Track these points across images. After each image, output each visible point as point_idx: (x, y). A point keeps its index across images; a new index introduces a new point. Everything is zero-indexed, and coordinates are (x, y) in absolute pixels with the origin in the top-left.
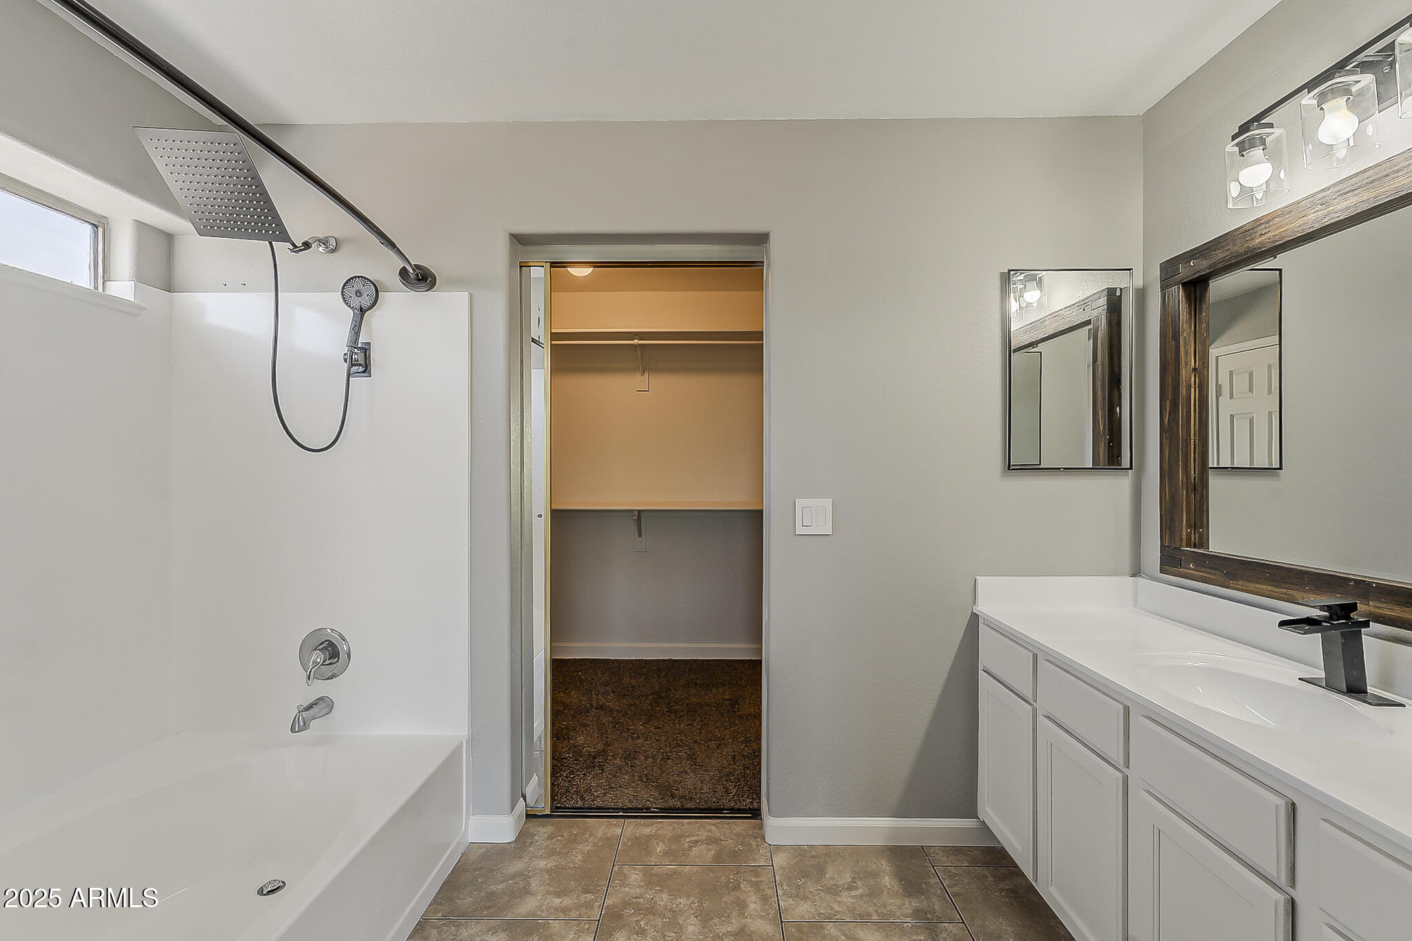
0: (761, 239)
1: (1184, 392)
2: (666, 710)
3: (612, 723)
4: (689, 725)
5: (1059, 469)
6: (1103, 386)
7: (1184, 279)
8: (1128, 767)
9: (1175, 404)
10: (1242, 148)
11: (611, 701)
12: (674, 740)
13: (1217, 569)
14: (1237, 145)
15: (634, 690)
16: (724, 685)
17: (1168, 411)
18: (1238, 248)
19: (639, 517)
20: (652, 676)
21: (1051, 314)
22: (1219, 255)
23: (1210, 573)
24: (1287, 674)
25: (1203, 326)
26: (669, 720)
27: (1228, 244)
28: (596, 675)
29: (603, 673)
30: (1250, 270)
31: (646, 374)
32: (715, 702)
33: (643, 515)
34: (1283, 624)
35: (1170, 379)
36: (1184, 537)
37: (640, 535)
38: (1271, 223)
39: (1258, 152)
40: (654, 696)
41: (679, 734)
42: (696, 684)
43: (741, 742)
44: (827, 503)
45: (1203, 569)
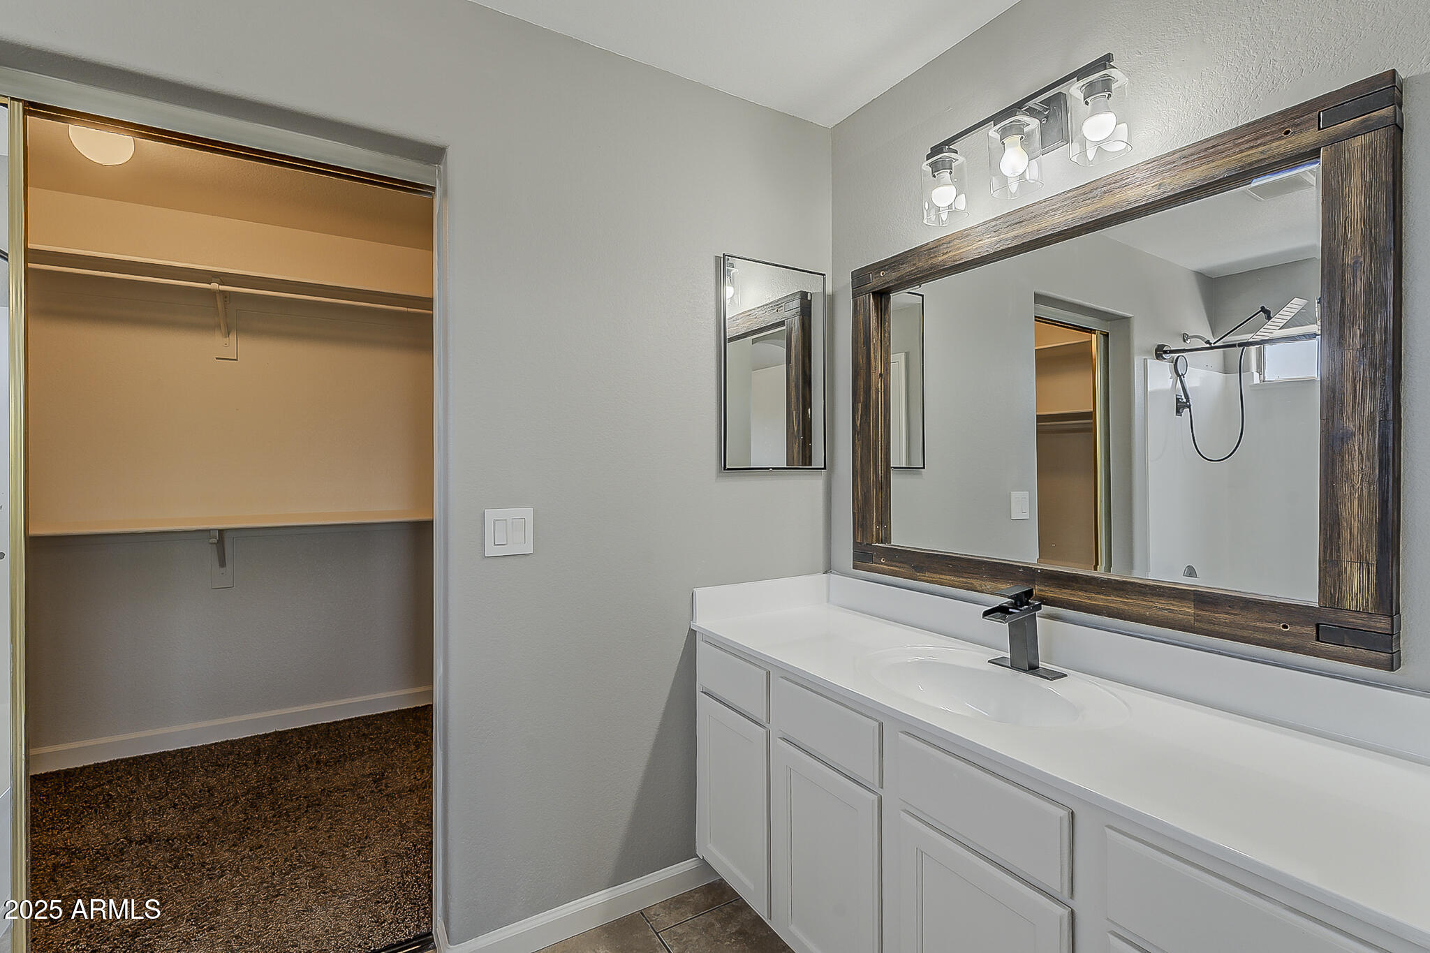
0: (434, 154)
1: (874, 396)
2: (269, 814)
3: (170, 861)
4: (311, 829)
5: (768, 469)
6: (797, 386)
7: (875, 288)
8: (882, 788)
9: (866, 407)
10: (935, 168)
11: (171, 823)
12: (286, 860)
13: (906, 563)
14: (931, 165)
15: (212, 795)
16: (362, 754)
17: (860, 413)
18: (922, 264)
19: (221, 541)
20: (245, 764)
21: (743, 313)
22: (906, 269)
23: (900, 567)
24: (977, 658)
25: (886, 335)
26: (276, 830)
27: (914, 259)
28: (139, 782)
29: (153, 778)
30: (908, 293)
31: (233, 337)
32: (351, 783)
33: (226, 535)
34: (986, 614)
35: (862, 383)
36: (874, 533)
37: (222, 563)
38: (952, 244)
39: (945, 175)
40: (250, 796)
41: (294, 848)
42: (318, 762)
43: (394, 835)
44: (528, 513)
45: (894, 564)
